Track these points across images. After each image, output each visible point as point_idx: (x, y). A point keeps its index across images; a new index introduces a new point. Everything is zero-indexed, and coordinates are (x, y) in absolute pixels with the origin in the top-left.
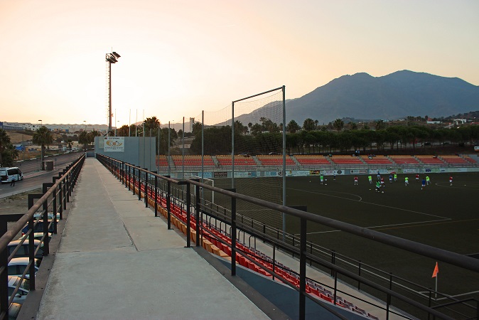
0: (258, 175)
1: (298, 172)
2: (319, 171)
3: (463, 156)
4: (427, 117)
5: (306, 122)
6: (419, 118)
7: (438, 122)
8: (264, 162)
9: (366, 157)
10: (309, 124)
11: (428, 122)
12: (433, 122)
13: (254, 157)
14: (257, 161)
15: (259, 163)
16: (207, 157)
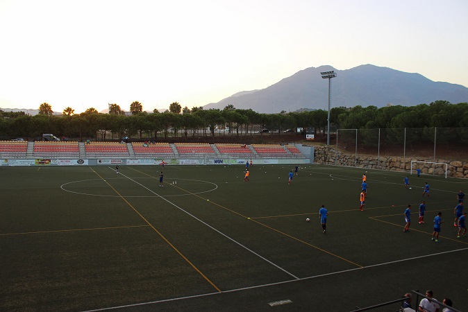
2: (50, 160)
3: (286, 146)
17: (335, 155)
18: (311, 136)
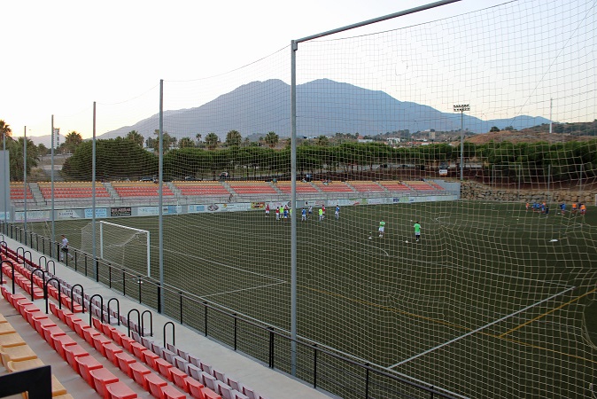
0: (179, 211)
1: (236, 205)
2: (263, 203)
3: (428, 182)
4: (357, 134)
5: (229, 135)
6: (348, 135)
7: (371, 141)
8: (185, 191)
9: (320, 183)
10: (233, 137)
11: (360, 141)
12: (365, 141)
13: (169, 183)
14: (174, 189)
15: (178, 193)
16: (99, 185)
17: (485, 191)
18: (444, 172)
